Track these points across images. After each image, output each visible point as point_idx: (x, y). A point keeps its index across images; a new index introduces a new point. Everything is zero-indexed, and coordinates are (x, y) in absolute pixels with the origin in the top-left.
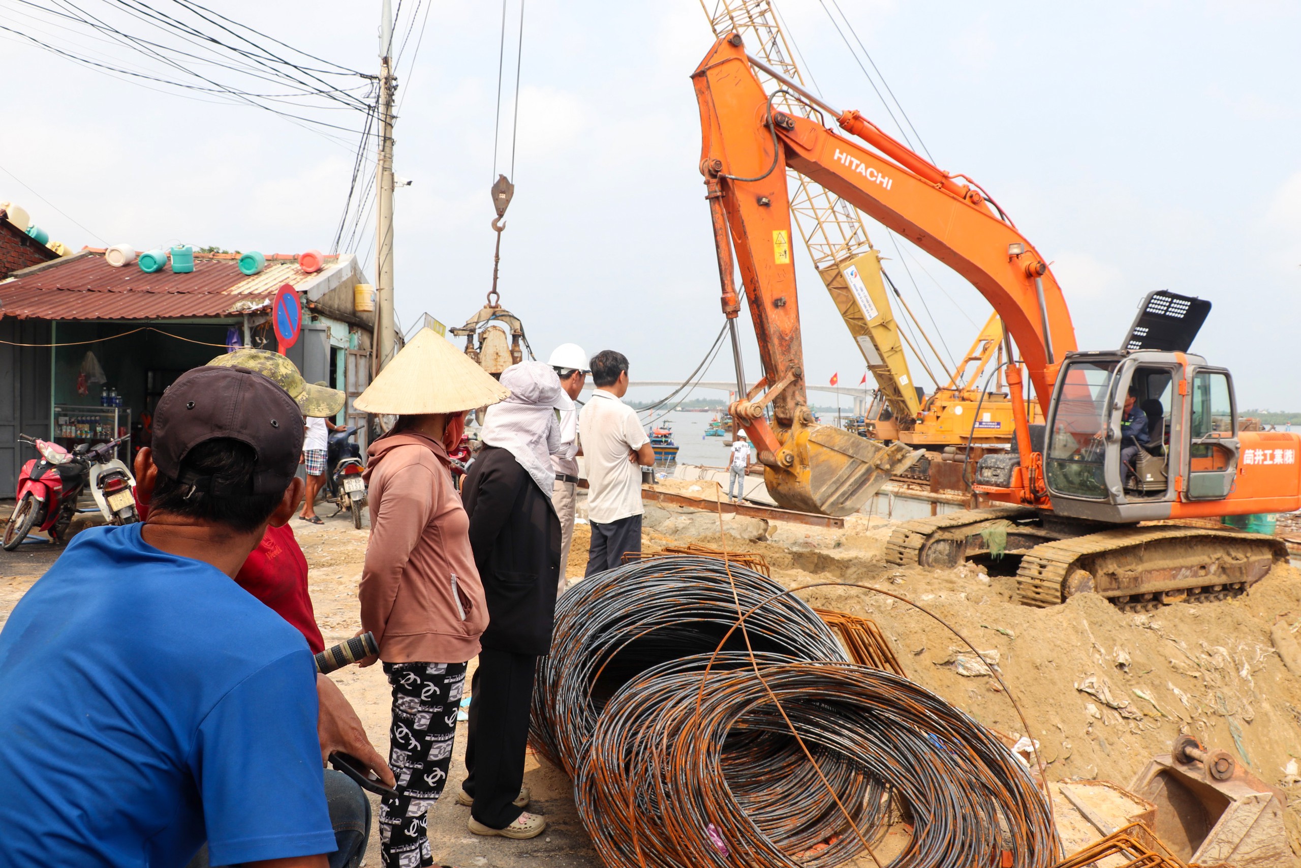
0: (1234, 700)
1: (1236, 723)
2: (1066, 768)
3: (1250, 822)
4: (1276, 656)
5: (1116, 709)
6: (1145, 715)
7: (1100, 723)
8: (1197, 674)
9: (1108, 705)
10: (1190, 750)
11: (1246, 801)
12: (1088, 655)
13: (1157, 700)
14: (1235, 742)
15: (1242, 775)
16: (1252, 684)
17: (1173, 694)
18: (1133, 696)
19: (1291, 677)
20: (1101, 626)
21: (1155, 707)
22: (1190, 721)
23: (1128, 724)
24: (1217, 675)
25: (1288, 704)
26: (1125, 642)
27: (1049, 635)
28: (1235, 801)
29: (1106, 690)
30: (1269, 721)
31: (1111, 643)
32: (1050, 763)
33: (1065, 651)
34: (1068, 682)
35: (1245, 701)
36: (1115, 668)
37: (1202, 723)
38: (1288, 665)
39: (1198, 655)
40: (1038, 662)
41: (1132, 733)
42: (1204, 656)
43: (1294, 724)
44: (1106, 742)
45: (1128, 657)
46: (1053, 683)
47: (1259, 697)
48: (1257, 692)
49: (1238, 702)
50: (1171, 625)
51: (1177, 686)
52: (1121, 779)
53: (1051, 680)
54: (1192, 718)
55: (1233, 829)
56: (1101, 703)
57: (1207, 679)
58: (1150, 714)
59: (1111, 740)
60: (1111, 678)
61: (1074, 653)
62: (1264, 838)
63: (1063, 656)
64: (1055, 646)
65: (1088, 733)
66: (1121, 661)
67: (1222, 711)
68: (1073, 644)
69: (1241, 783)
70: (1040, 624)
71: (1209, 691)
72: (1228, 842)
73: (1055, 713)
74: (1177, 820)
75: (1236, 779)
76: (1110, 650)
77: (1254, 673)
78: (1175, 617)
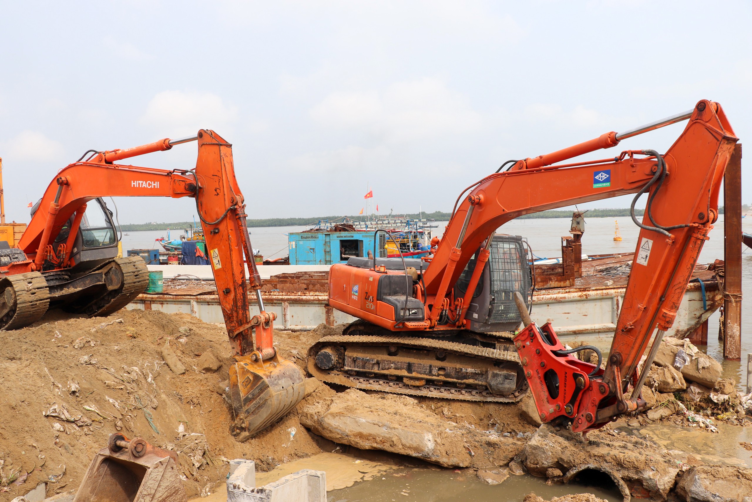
0: (146, 397)
1: (148, 411)
2: (43, 473)
3: (159, 478)
4: (166, 365)
5: (73, 422)
6: (93, 421)
7: (64, 434)
8: (122, 387)
9: (68, 421)
10: (119, 443)
11: (155, 466)
12: (51, 391)
13: (100, 410)
14: (149, 422)
15: (152, 450)
16: (155, 385)
17: (109, 403)
18: (84, 411)
19: (175, 376)
20: (57, 369)
21: (98, 415)
22: (121, 417)
23: (83, 429)
24: (134, 385)
25: (175, 392)
26: (75, 377)
27: (20, 383)
28: (149, 468)
29: (65, 412)
30: (166, 404)
31: (65, 379)
32: (30, 473)
33: (33, 392)
34: (38, 412)
35: (152, 396)
36: (70, 396)
37: (129, 417)
38: (172, 369)
39: (122, 375)
40: (14, 404)
41: (86, 435)
42: (125, 374)
43: (179, 403)
44: (69, 446)
45: (77, 386)
46: (27, 416)
47: (159, 392)
48: (158, 389)
49: (149, 398)
50: (104, 359)
51: (110, 397)
52: (83, 467)
53: (25, 414)
54: (122, 415)
55: (150, 486)
56: (63, 421)
57: (129, 388)
58: (96, 419)
59: (73, 443)
60: (68, 402)
61: (40, 392)
62: (168, 484)
63: (33, 395)
64: (25, 390)
65: (56, 443)
66: (73, 390)
67: (140, 406)
68: (39, 385)
69: (152, 455)
70: (13, 377)
71: (131, 395)
72: (149, 495)
73: (30, 437)
74: (119, 486)
75: (149, 453)
76: (65, 384)
77: (154, 379)
78: (106, 353)
